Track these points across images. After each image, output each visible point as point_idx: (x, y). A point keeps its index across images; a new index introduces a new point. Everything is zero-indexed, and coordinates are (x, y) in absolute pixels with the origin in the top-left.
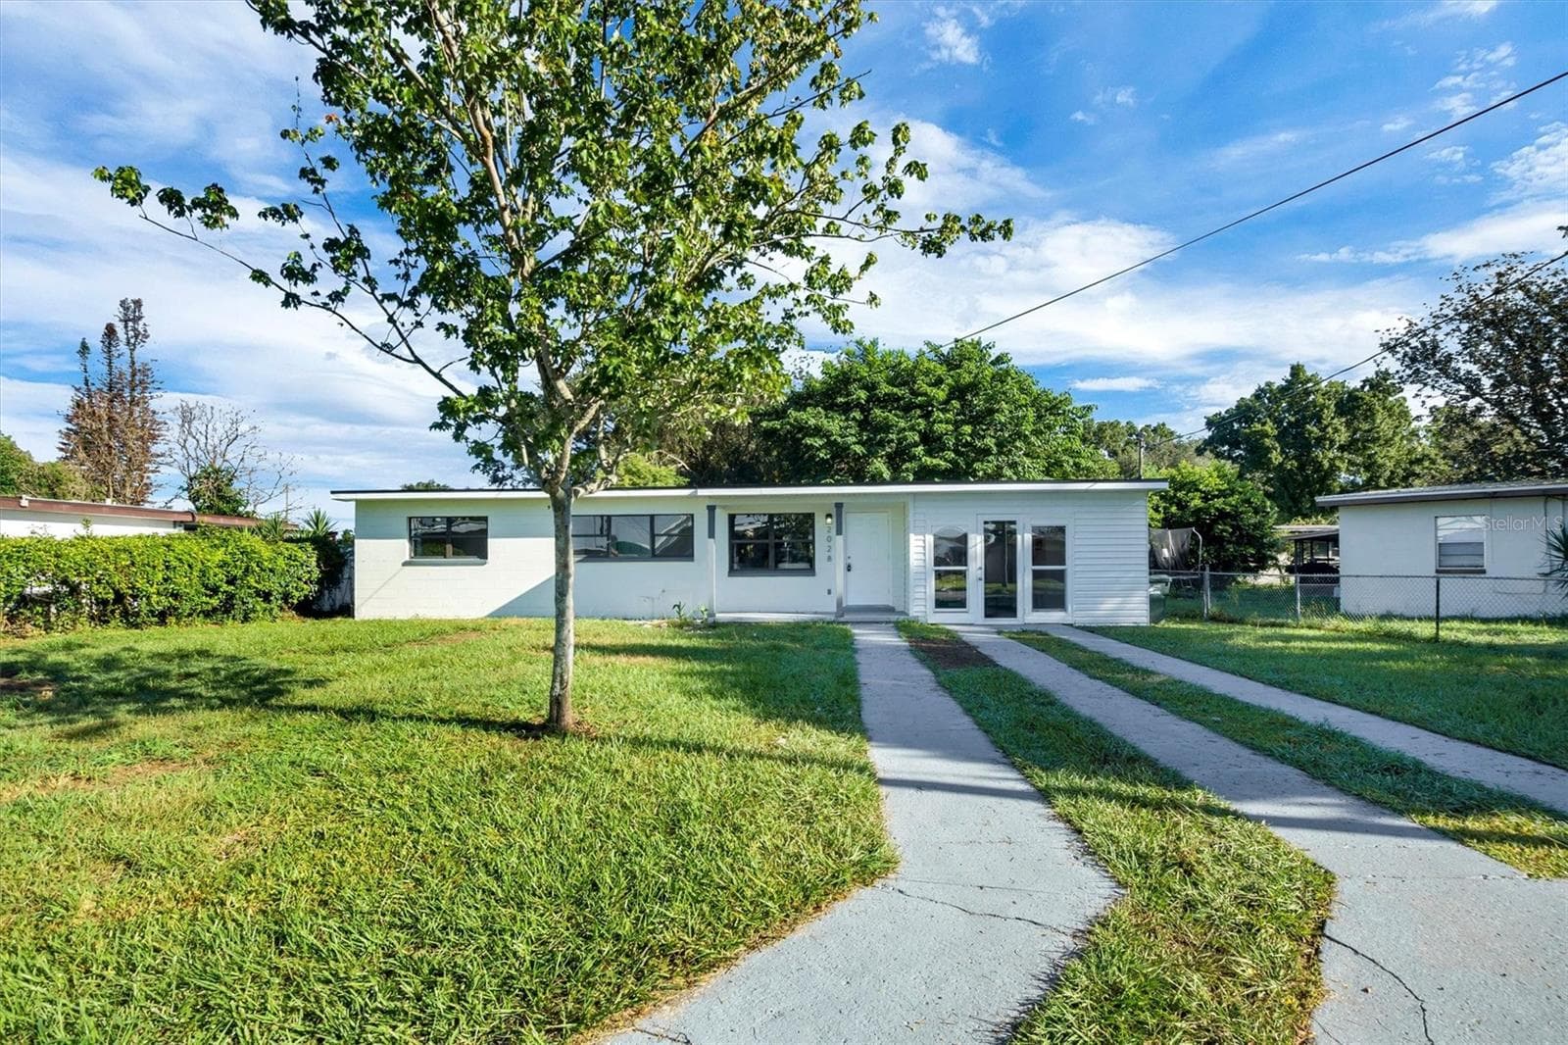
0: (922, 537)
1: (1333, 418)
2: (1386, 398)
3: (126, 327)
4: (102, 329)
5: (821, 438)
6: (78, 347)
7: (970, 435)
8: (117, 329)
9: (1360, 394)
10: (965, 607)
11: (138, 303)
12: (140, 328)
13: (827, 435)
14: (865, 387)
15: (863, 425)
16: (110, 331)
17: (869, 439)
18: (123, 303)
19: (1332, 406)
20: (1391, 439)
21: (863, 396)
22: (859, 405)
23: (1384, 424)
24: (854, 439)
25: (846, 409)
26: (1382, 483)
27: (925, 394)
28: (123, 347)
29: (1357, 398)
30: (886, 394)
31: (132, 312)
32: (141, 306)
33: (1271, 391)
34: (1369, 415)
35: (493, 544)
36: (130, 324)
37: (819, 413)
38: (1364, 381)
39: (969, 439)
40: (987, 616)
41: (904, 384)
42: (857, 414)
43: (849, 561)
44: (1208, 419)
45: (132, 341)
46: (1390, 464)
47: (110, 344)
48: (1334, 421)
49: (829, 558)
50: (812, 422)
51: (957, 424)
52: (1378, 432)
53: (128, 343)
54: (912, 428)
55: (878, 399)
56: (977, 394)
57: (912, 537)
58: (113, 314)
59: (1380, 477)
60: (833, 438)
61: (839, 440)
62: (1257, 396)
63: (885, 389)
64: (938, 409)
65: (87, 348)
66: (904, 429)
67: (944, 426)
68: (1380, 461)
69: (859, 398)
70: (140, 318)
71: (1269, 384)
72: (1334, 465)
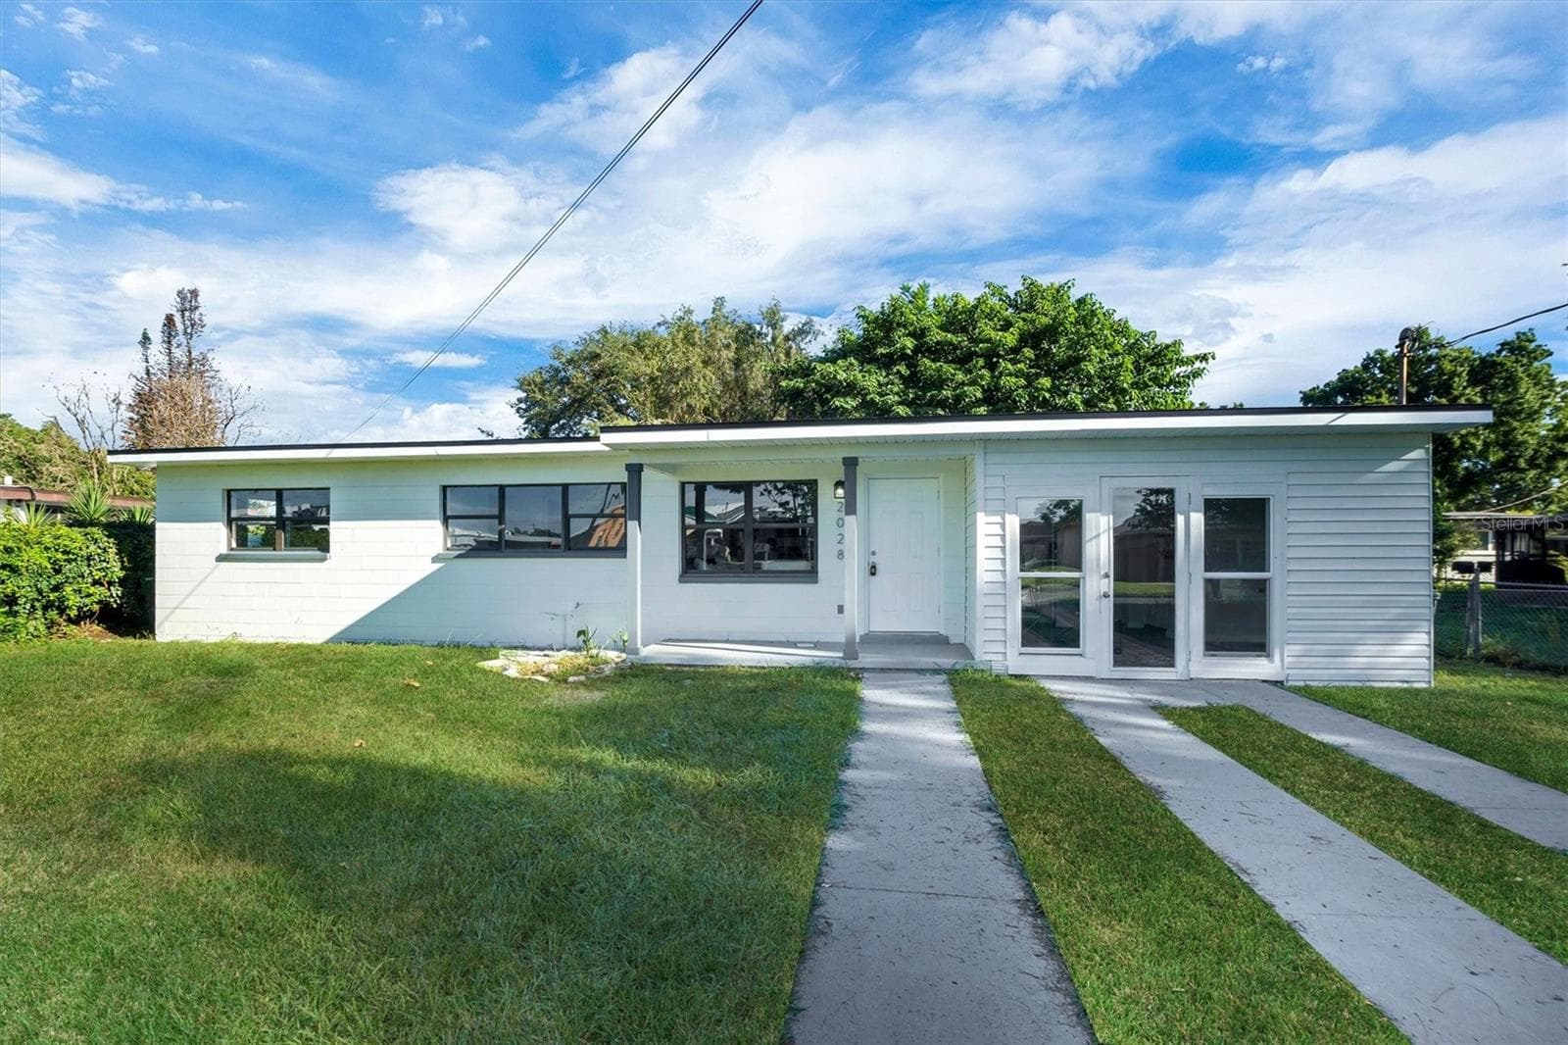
0: (998, 519)
1: (1465, 388)
2: (1531, 363)
3: (183, 317)
4: (162, 320)
5: (855, 397)
6: (140, 338)
7: (1049, 391)
8: (175, 319)
9: (1499, 359)
10: (1077, 646)
11: (194, 293)
12: (196, 316)
13: (862, 392)
14: (912, 335)
15: (909, 381)
16: (170, 319)
17: (917, 397)
18: (180, 293)
19: (1464, 374)
20: (1536, 412)
21: (909, 345)
22: (904, 357)
23: (1529, 394)
24: (897, 398)
25: (887, 362)
26: (1522, 464)
27: (989, 340)
28: (181, 338)
29: (1494, 364)
30: (938, 343)
31: (189, 300)
32: (197, 296)
33: (1383, 359)
34: (1511, 382)
35: (338, 530)
36: (187, 314)
37: (851, 364)
38: (1502, 345)
39: (1047, 395)
40: (1117, 663)
41: (964, 330)
42: (903, 369)
43: (873, 559)
44: (1305, 394)
45: (189, 330)
46: (1533, 441)
47: (169, 334)
48: (1467, 391)
49: (841, 554)
50: (842, 376)
51: (1030, 380)
52: (1520, 404)
53: (185, 333)
54: (973, 383)
55: (929, 350)
56: (1056, 342)
57: (981, 518)
58: (170, 305)
59: (1520, 456)
60: (869, 398)
61: (877, 399)
62: (1366, 367)
63: (936, 336)
64: (1005, 359)
65: (149, 339)
66: (963, 384)
67: (1014, 380)
68: (1520, 438)
69: (904, 348)
70: (197, 308)
71: (1380, 352)
72: (1468, 443)
